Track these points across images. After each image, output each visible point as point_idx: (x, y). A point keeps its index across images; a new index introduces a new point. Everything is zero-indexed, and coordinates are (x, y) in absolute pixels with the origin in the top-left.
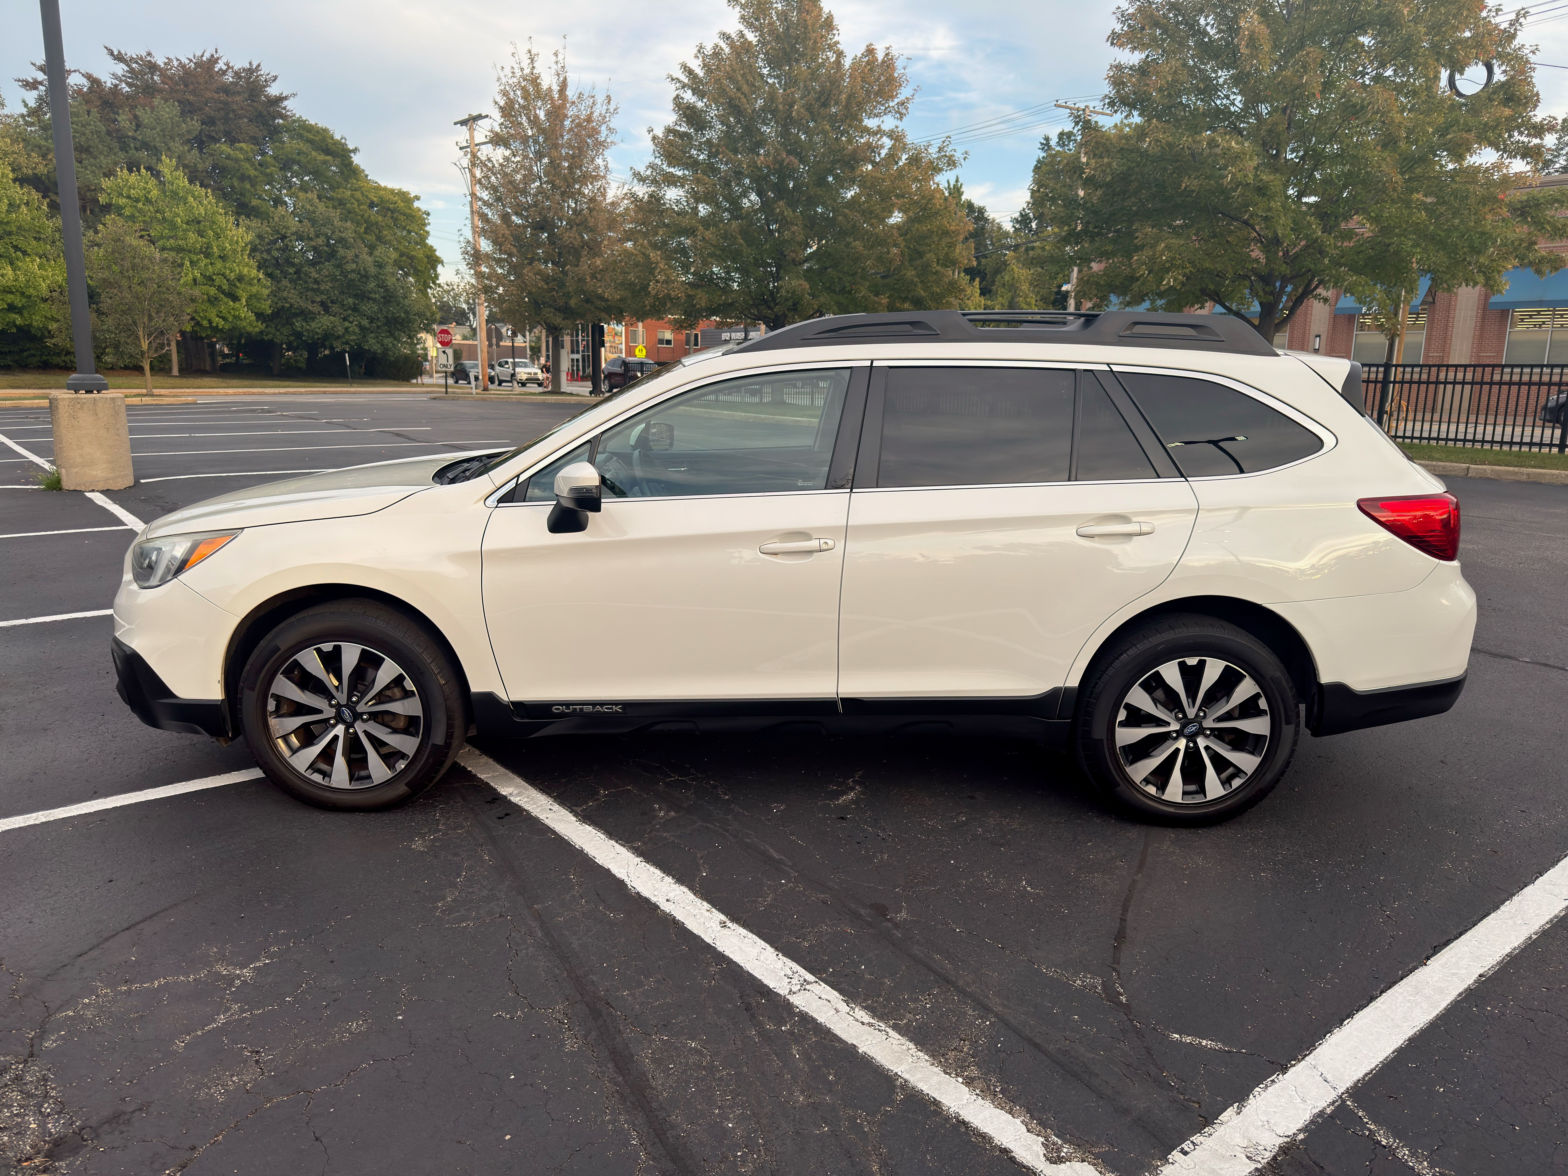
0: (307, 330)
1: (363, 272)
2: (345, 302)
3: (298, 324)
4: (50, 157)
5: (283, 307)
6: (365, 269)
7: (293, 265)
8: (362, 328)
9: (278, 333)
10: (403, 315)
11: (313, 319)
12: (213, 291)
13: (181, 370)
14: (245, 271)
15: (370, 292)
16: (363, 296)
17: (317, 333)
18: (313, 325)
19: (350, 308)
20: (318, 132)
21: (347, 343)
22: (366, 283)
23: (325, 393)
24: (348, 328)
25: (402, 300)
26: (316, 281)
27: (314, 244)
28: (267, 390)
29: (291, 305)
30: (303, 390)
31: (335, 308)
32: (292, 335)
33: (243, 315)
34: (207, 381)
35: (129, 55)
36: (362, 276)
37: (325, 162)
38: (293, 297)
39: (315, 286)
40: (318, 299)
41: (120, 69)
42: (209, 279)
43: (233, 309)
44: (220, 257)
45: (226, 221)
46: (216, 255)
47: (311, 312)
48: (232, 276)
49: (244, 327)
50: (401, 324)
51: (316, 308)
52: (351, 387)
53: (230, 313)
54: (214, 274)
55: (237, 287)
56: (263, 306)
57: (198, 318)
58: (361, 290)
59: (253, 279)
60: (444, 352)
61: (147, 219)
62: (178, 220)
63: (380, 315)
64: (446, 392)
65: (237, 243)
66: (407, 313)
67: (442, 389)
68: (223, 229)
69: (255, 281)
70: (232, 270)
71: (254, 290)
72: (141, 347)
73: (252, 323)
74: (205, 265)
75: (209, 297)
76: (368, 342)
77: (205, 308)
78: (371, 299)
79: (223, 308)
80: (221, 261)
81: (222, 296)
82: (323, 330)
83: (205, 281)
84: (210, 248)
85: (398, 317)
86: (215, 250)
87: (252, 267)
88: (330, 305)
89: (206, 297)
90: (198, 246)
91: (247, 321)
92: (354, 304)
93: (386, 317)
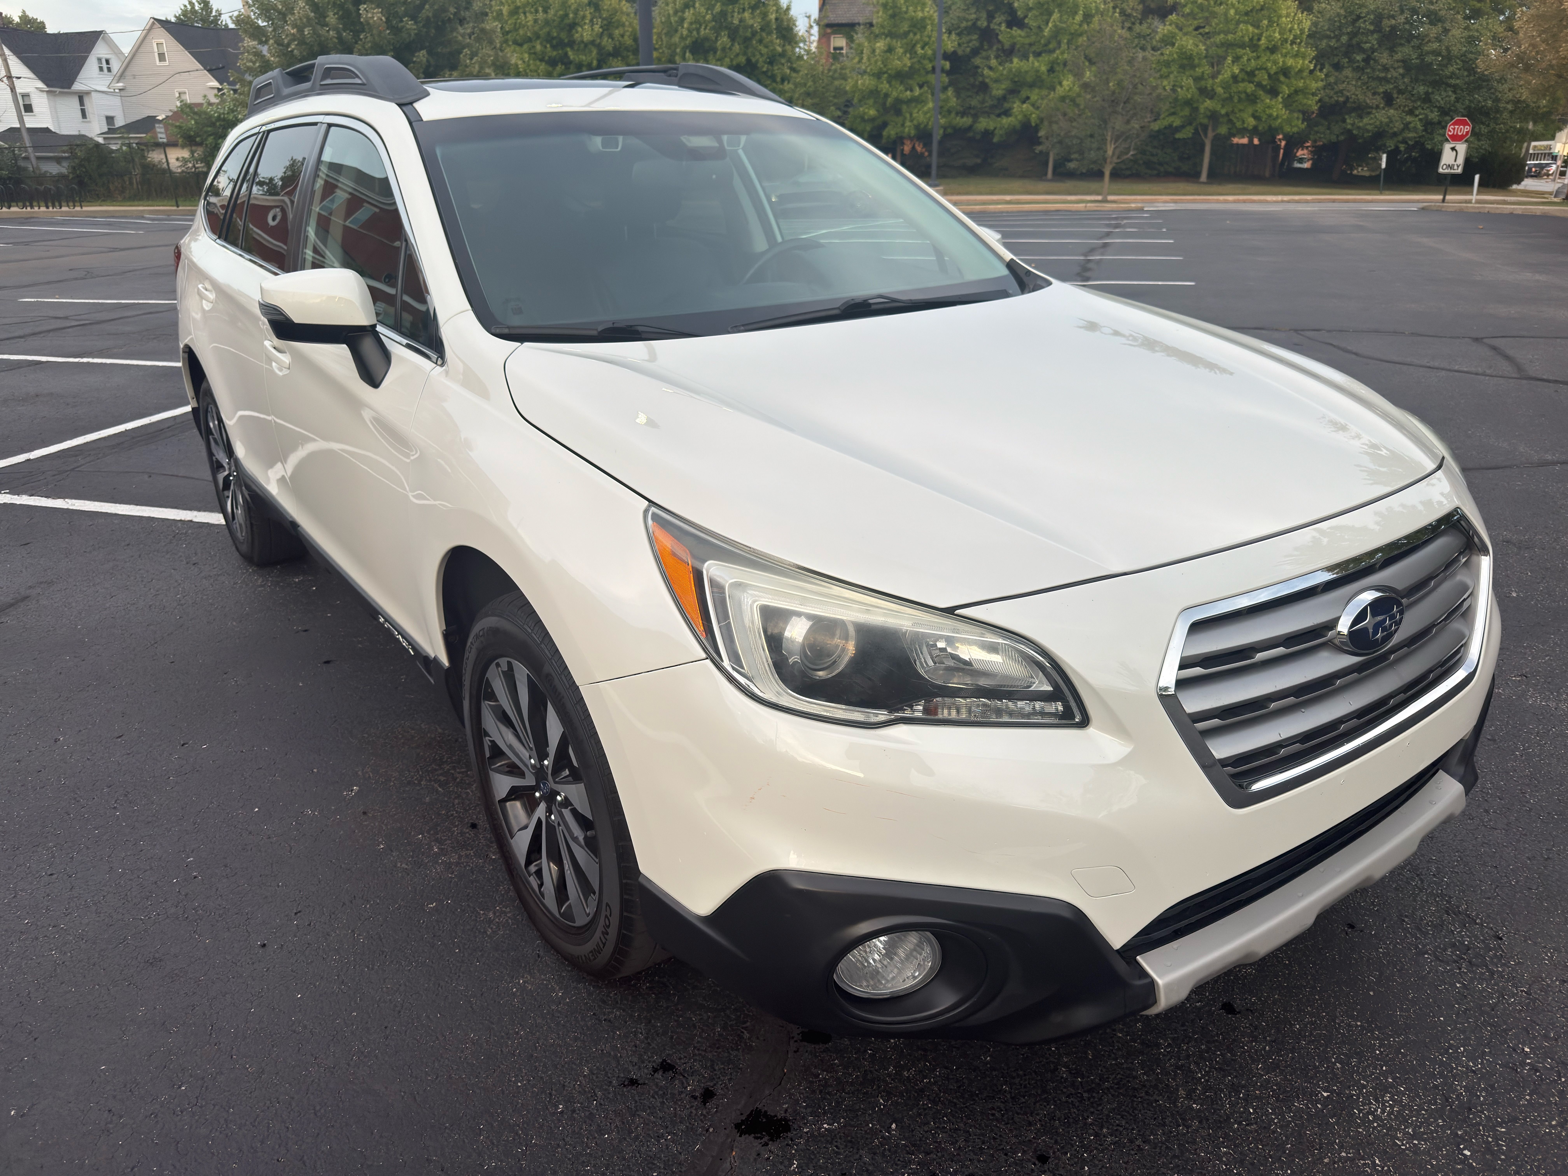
0: (1359, 128)
1: (1444, 53)
2: (1415, 92)
3: (1351, 121)
5: (1337, 101)
6: (1447, 48)
7: (1363, 51)
8: (1427, 122)
10: (1489, 103)
11: (1369, 114)
12: (1250, 88)
14: (1290, 62)
15: (1450, 78)
16: (1439, 83)
17: (1368, 131)
18: (1366, 120)
19: (1419, 99)
21: (1405, 142)
22: (1446, 66)
23: (1334, 201)
24: (1410, 123)
25: (1495, 84)
26: (1386, 69)
27: (1393, 22)
28: (1269, 198)
29: (1347, 98)
30: (1309, 197)
31: (1400, 100)
32: (1342, 134)
33: (1275, 114)
36: (1443, 58)
38: (1352, 88)
39: (1383, 75)
40: (1381, 90)
42: (1250, 75)
43: (1268, 107)
44: (1268, 48)
45: (1289, 7)
46: (1263, 47)
47: (1368, 107)
49: (1280, 127)
50: (1484, 113)
52: (1381, 194)
53: (1264, 111)
54: (1256, 69)
55: (1279, 81)
56: (1310, 102)
57: (1235, 120)
58: (1438, 75)
59: (1301, 71)
60: (1453, 149)
61: (1207, 14)
62: (1232, 12)
63: (1458, 105)
64: (1444, 201)
65: (1290, 31)
66: (1497, 100)
67: (1441, 197)
68: (1280, 17)
69: (1305, 74)
70: (1275, 63)
71: (1301, 84)
72: (1106, 152)
73: (1289, 121)
74: (1249, 60)
75: (1247, 95)
76: (1433, 139)
77: (1241, 107)
78: (1449, 85)
79: (1259, 107)
80: (1268, 54)
81: (1261, 92)
82: (1376, 127)
83: (1246, 77)
84: (1259, 39)
85: (1483, 107)
86: (1263, 41)
87: (1304, 57)
88: (1395, 96)
89: (1243, 96)
90: (1247, 39)
91: (1279, 121)
92: (1427, 93)
93: (1468, 107)
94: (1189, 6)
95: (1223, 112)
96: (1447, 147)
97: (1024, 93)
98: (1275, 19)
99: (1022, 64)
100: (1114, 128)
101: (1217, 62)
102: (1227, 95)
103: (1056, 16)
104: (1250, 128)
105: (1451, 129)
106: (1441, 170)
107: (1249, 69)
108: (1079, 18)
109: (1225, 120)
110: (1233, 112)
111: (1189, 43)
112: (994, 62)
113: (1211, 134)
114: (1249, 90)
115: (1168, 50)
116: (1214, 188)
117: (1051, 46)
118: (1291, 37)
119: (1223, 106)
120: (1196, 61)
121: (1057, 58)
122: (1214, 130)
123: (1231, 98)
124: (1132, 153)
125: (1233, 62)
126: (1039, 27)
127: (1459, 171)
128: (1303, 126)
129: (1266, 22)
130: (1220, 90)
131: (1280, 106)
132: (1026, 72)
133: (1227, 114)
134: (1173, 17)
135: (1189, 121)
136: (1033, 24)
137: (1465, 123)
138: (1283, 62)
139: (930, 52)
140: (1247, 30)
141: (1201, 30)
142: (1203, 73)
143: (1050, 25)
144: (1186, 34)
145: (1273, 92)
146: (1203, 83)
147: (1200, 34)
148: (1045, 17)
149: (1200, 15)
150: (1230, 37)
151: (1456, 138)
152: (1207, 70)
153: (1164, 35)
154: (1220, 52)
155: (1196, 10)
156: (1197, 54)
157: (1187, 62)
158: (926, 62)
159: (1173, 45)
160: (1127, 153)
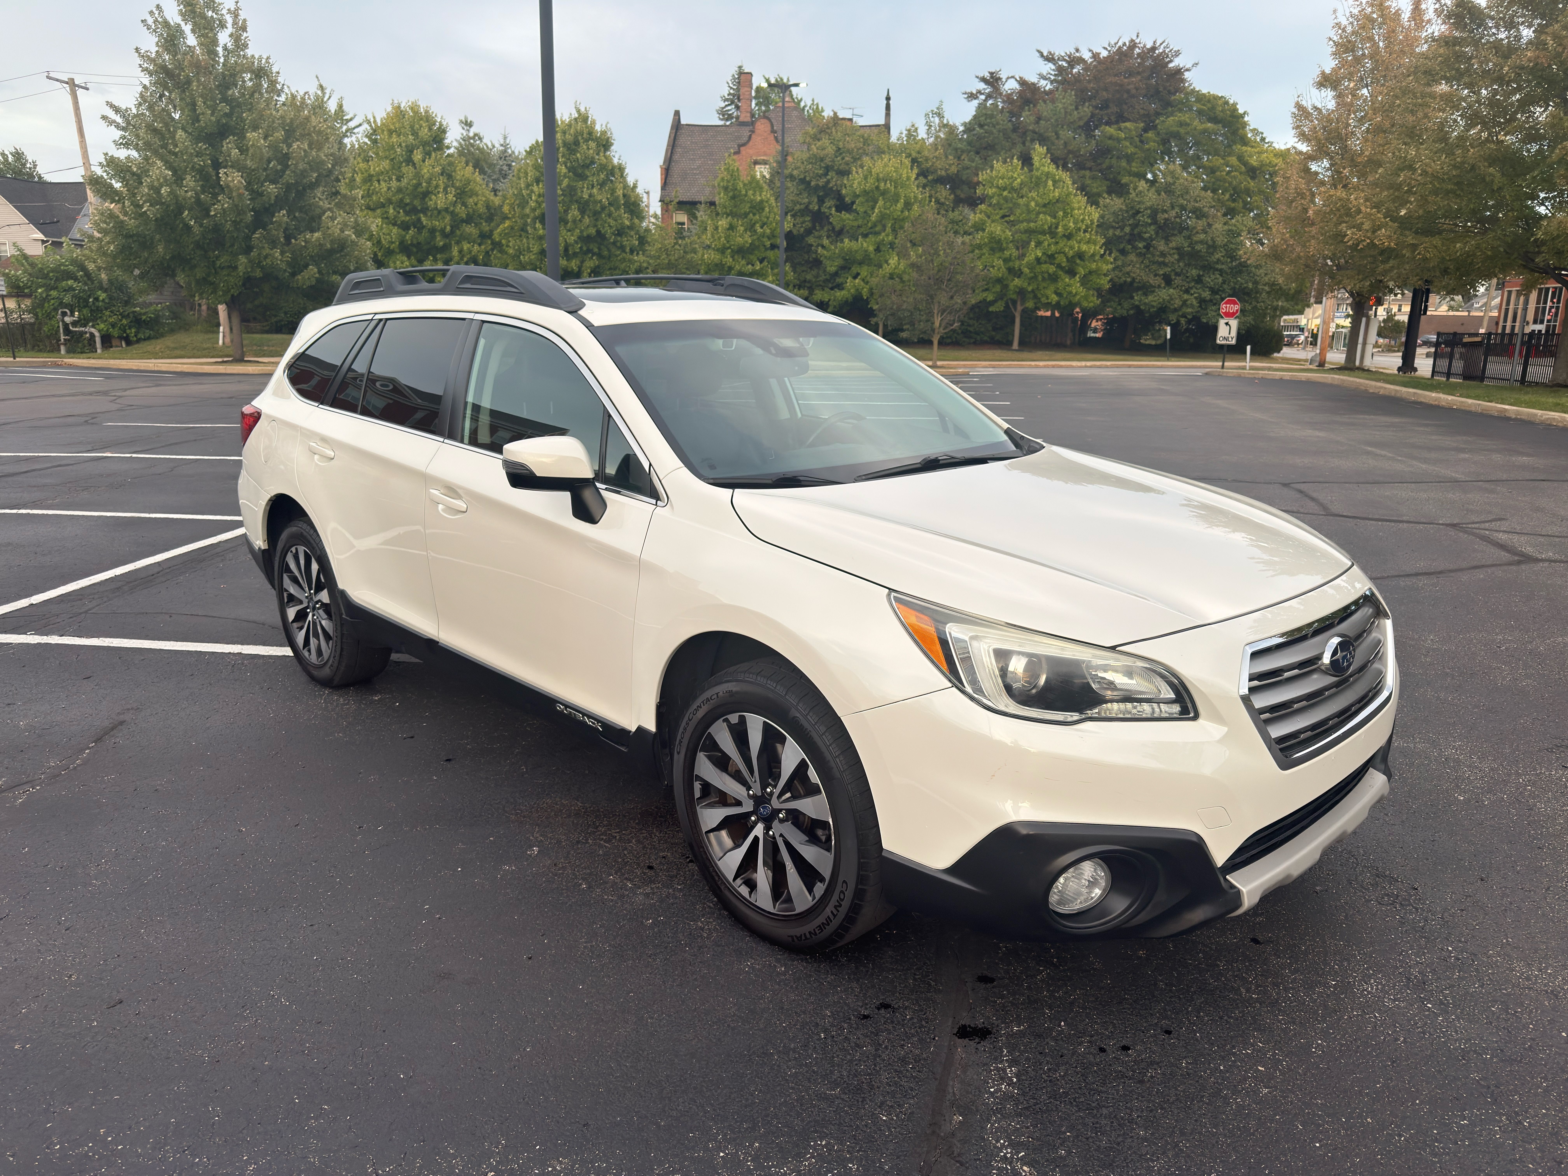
0: (1145, 304)
1: (1210, 243)
2: (1189, 274)
3: (1138, 298)
4: (963, 157)
5: (1125, 282)
6: (1212, 239)
7: (1144, 239)
8: (1201, 300)
10: (1250, 285)
11: (1153, 292)
12: (1052, 269)
14: (1084, 247)
15: (1217, 263)
16: (1208, 268)
17: (1153, 307)
18: (1150, 298)
19: (1193, 280)
20: (1209, 101)
21: (1184, 316)
22: (1212, 254)
23: (1130, 366)
24: (1186, 300)
25: (1253, 269)
26: (1163, 254)
27: (1166, 216)
28: (1074, 363)
29: (1134, 279)
30: (1109, 363)
31: (1178, 281)
32: (1131, 309)
33: (1074, 291)
35: (1057, 54)
36: (1209, 247)
38: (1137, 270)
39: (1161, 259)
40: (1161, 272)
41: (1048, 68)
42: (1051, 258)
43: (1068, 285)
44: (1064, 235)
45: (1079, 201)
46: (1060, 234)
47: (1152, 286)
49: (1079, 303)
50: (1248, 294)
51: (1153, 281)
52: (1168, 360)
53: (1065, 289)
54: (1056, 253)
55: (1075, 264)
56: (1102, 282)
57: (1039, 295)
58: (1207, 260)
59: (1093, 255)
60: (1227, 324)
61: (1011, 205)
62: (1033, 204)
63: (1225, 286)
64: (1223, 367)
65: (1082, 221)
66: (1256, 283)
67: (1221, 364)
68: (1073, 209)
69: (1097, 258)
70: (1072, 248)
71: (1094, 266)
72: (933, 323)
73: (1086, 298)
74: (1049, 245)
75: (1049, 274)
76: (1208, 315)
77: (1046, 285)
78: (1217, 270)
79: (1060, 284)
80: (1065, 240)
81: (1061, 273)
82: (1160, 303)
83: (1048, 260)
84: (1057, 228)
85: (1245, 288)
86: (1060, 229)
87: (1095, 243)
88: (1173, 277)
89: (1046, 275)
90: (1046, 227)
91: (1078, 297)
92: (1199, 276)
93: (1234, 288)
94: (996, 197)
95: (1030, 289)
96: (1222, 322)
97: (855, 269)
98: (1069, 211)
99: (852, 244)
100: (939, 303)
101: (1022, 246)
102: (1032, 275)
103: (881, 203)
104: (1054, 303)
105: (1224, 307)
106: (1218, 342)
107: (1050, 253)
108: (900, 205)
109: (1031, 295)
110: (1038, 288)
111: (997, 229)
112: (826, 242)
113: (1019, 308)
114: (1051, 271)
115: (979, 235)
116: (1025, 355)
117: (877, 229)
118: (1084, 227)
119: (1029, 284)
120: (1004, 245)
121: (883, 240)
122: (1022, 305)
123: (1035, 277)
124: (956, 324)
125: (1036, 246)
126: (865, 212)
127: (1234, 342)
128: (1098, 302)
129: (1061, 213)
130: (1026, 270)
131: (1078, 285)
132: (856, 251)
133: (1033, 291)
134: (983, 207)
135: (1000, 297)
136: (861, 209)
137: (1235, 303)
138: (1079, 247)
139: (768, 231)
140: (1046, 220)
141: (1007, 219)
142: (1011, 255)
143: (876, 211)
144: (993, 221)
145: (1072, 273)
146: (1011, 264)
147: (1006, 221)
148: (871, 204)
149: (1005, 206)
150: (1032, 225)
151: (1229, 315)
152: (1015, 253)
153: (975, 222)
154: (1024, 237)
155: (1002, 202)
156: (1005, 238)
157: (996, 246)
158: (765, 239)
159: (984, 230)
160: (952, 325)
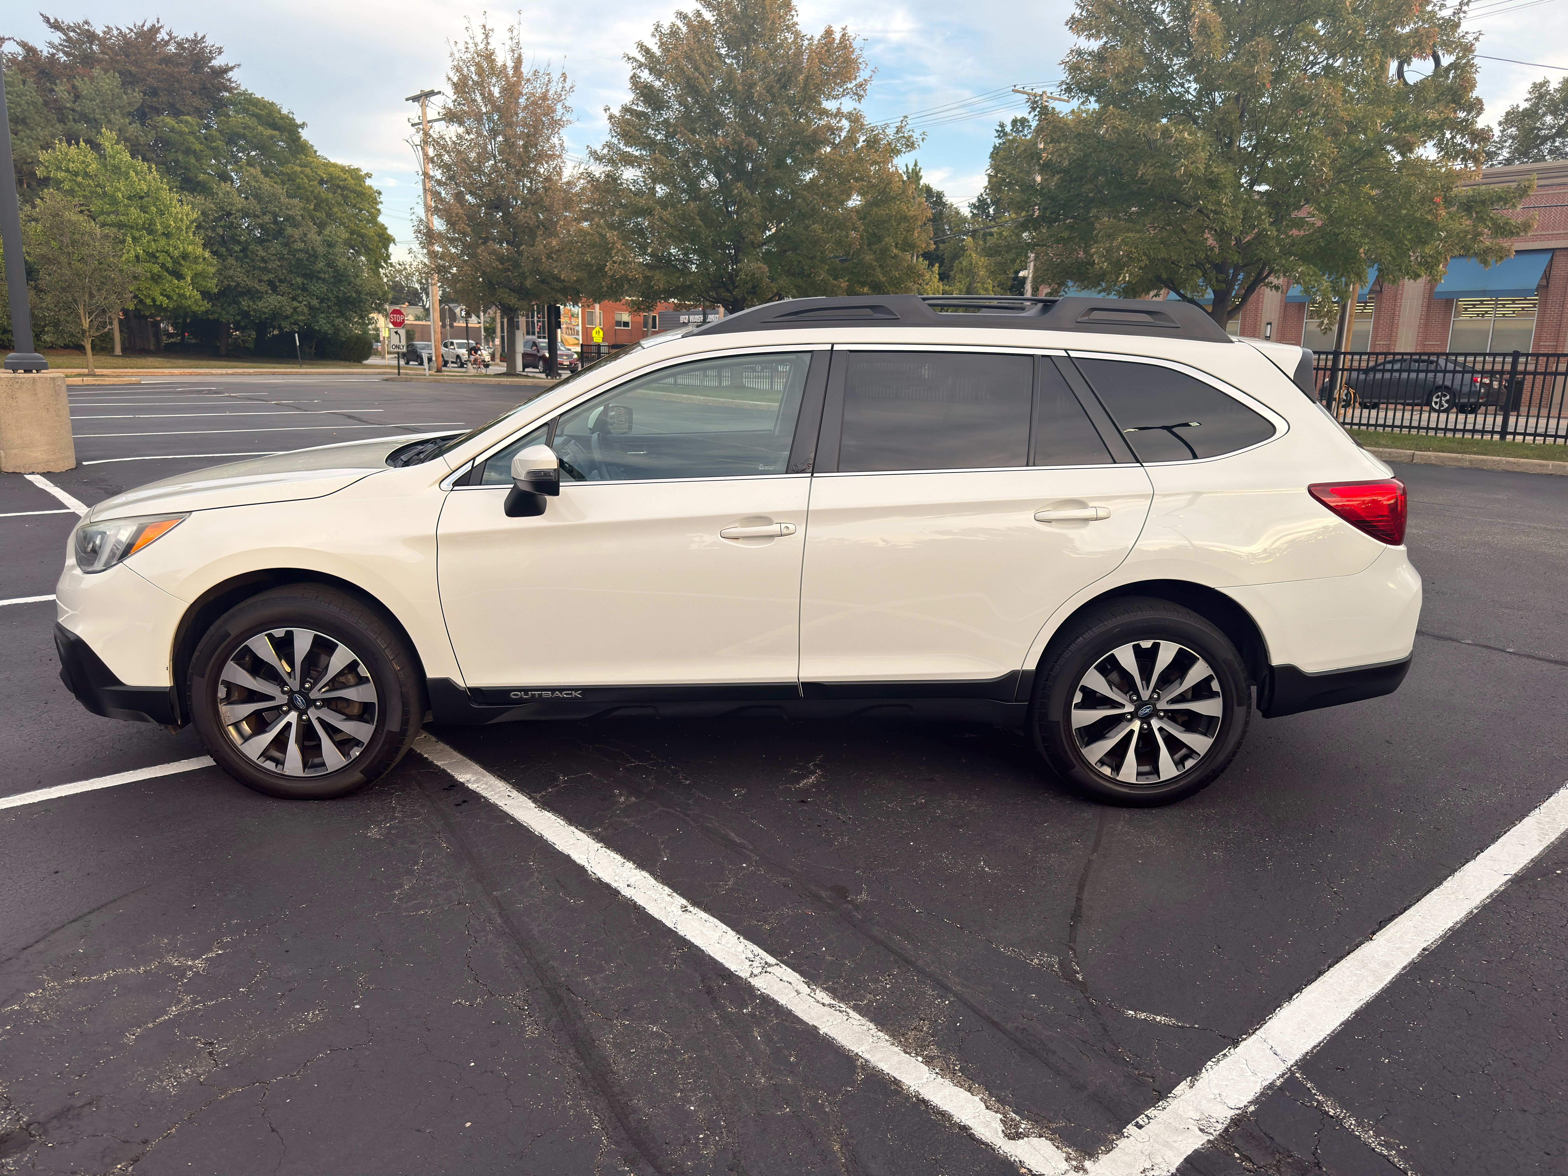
0: (255, 310)
1: (311, 252)
2: (294, 282)
3: (245, 303)
5: (229, 285)
6: (313, 248)
7: (239, 243)
8: (311, 308)
9: (224, 312)
10: (354, 295)
11: (260, 298)
12: (156, 269)
13: (124, 350)
14: (190, 248)
15: (319, 272)
16: (311, 276)
17: (265, 313)
18: (261, 304)
19: (298, 288)
20: (264, 106)
21: (295, 323)
22: (314, 263)
23: (274, 374)
24: (297, 308)
25: (353, 280)
26: (263, 260)
27: (261, 221)
28: (214, 371)
29: (238, 284)
30: (251, 370)
31: (283, 287)
32: (238, 314)
33: (188, 294)
34: (150, 360)
35: (66, 23)
36: (310, 256)
37: (272, 137)
38: (239, 275)
39: (262, 265)
40: (266, 278)
42: (152, 257)
43: (178, 287)
44: (163, 233)
45: (169, 196)
46: (160, 232)
47: (258, 291)
48: (176, 253)
49: (189, 306)
50: (353, 304)
51: (264, 288)
52: (301, 367)
53: (174, 291)
54: (158, 251)
55: (181, 265)
56: (209, 285)
58: (310, 269)
59: (197, 257)
61: (85, 193)
62: (118, 195)
63: (330, 295)
65: (180, 220)
66: (358, 293)
69: (200, 259)
70: (176, 248)
71: (200, 268)
72: (81, 325)
73: (196, 301)
74: (148, 242)
75: (153, 275)
76: (318, 322)
78: (320, 278)
79: (167, 286)
80: (164, 238)
81: (166, 274)
82: (271, 310)
83: (149, 258)
84: (153, 224)
85: (349, 297)
86: (158, 226)
88: (278, 284)
89: (149, 275)
90: (140, 222)
92: (303, 284)
93: (337, 297)
94: (66, 182)
98: (163, 207)
107: (150, 251)
114: (153, 271)
116: (127, 361)
118: (183, 226)
125: (133, 243)
129: (154, 209)
134: (50, 191)
138: (182, 247)
140: (138, 214)
145: (179, 274)
150: (122, 218)
151: (397, 324)
